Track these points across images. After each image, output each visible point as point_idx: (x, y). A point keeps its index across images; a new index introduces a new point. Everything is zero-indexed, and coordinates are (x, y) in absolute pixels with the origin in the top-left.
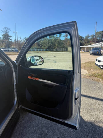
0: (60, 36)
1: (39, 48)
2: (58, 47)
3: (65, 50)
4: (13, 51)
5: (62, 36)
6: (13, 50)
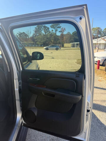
0: (56, 32)
2: (53, 43)
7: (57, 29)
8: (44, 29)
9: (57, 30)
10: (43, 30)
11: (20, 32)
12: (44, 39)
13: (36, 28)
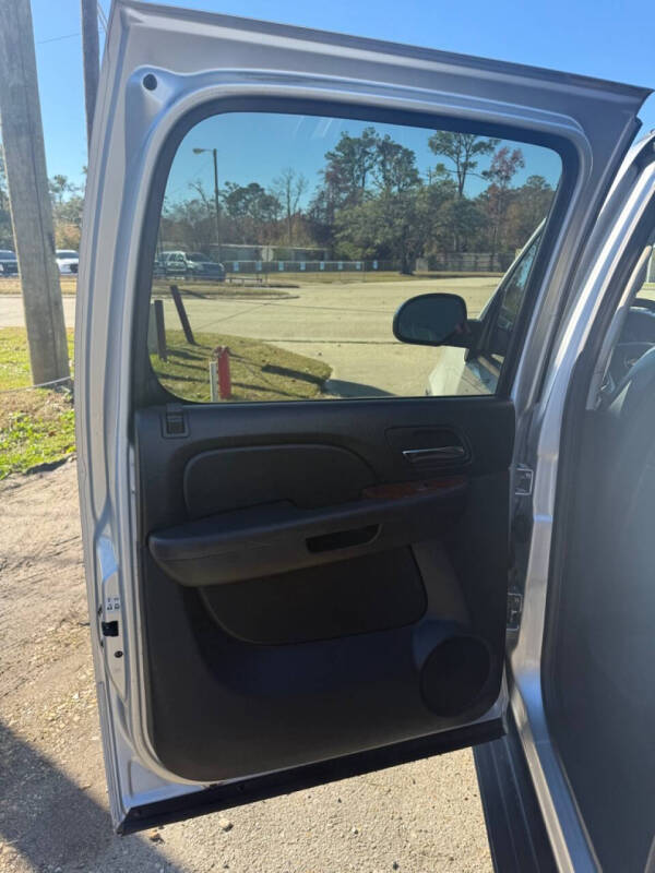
0: (462, 175)
1: (320, 256)
2: (444, 249)
3: (491, 269)
4: (193, 271)
5: (479, 170)
6: (191, 264)
7: (471, 160)
8: (381, 158)
9: (473, 165)
10: (376, 168)
11: (232, 181)
12: (391, 225)
13: (330, 156)
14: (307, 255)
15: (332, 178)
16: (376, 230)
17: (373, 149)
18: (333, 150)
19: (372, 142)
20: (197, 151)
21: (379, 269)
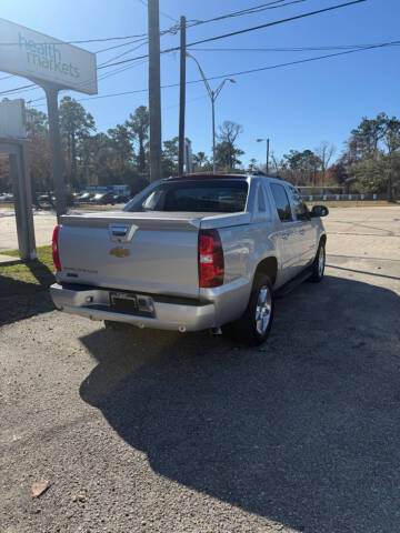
8: (389, 131)
10: (385, 137)
11: (294, 150)
12: (382, 173)
13: (354, 132)
14: (332, 192)
15: (353, 146)
16: (372, 176)
17: (384, 126)
18: (356, 128)
19: (383, 121)
20: (259, 141)
21: (377, 199)
